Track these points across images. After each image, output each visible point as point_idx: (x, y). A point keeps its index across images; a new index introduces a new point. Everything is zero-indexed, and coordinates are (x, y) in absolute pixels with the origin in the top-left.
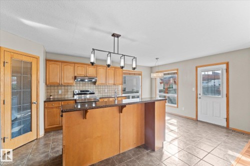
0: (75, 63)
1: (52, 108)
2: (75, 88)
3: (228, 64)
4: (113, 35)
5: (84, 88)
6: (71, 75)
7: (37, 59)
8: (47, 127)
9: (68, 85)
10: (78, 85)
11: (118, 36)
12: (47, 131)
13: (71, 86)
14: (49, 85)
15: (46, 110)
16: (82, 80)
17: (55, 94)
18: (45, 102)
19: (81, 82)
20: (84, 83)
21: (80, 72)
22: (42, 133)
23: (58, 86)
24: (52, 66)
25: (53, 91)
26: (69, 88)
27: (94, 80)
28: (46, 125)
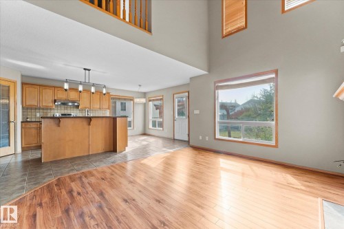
0: (55, 87)
1: (30, 128)
2: (56, 111)
3: (189, 92)
4: (85, 69)
5: (66, 112)
6: (51, 99)
7: (15, 83)
8: (24, 146)
9: (47, 108)
10: (59, 108)
11: (89, 70)
12: (24, 149)
13: (51, 109)
14: (25, 109)
15: (23, 131)
16: (64, 104)
17: (33, 116)
18: (22, 122)
19: (63, 106)
20: (66, 106)
21: (61, 95)
22: (19, 150)
23: (36, 109)
24: (28, 89)
25: (30, 114)
26: (49, 111)
27: (76, 104)
28: (23, 144)
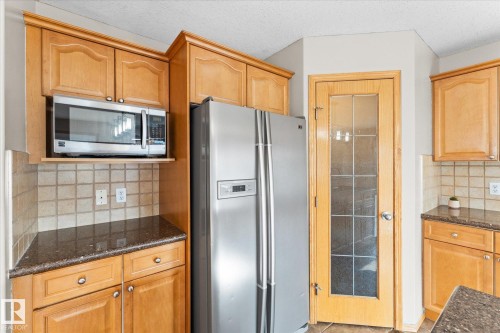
7: (394, 80)
14: (446, 161)
17: (474, 193)
18: (426, 217)
25: (463, 182)
